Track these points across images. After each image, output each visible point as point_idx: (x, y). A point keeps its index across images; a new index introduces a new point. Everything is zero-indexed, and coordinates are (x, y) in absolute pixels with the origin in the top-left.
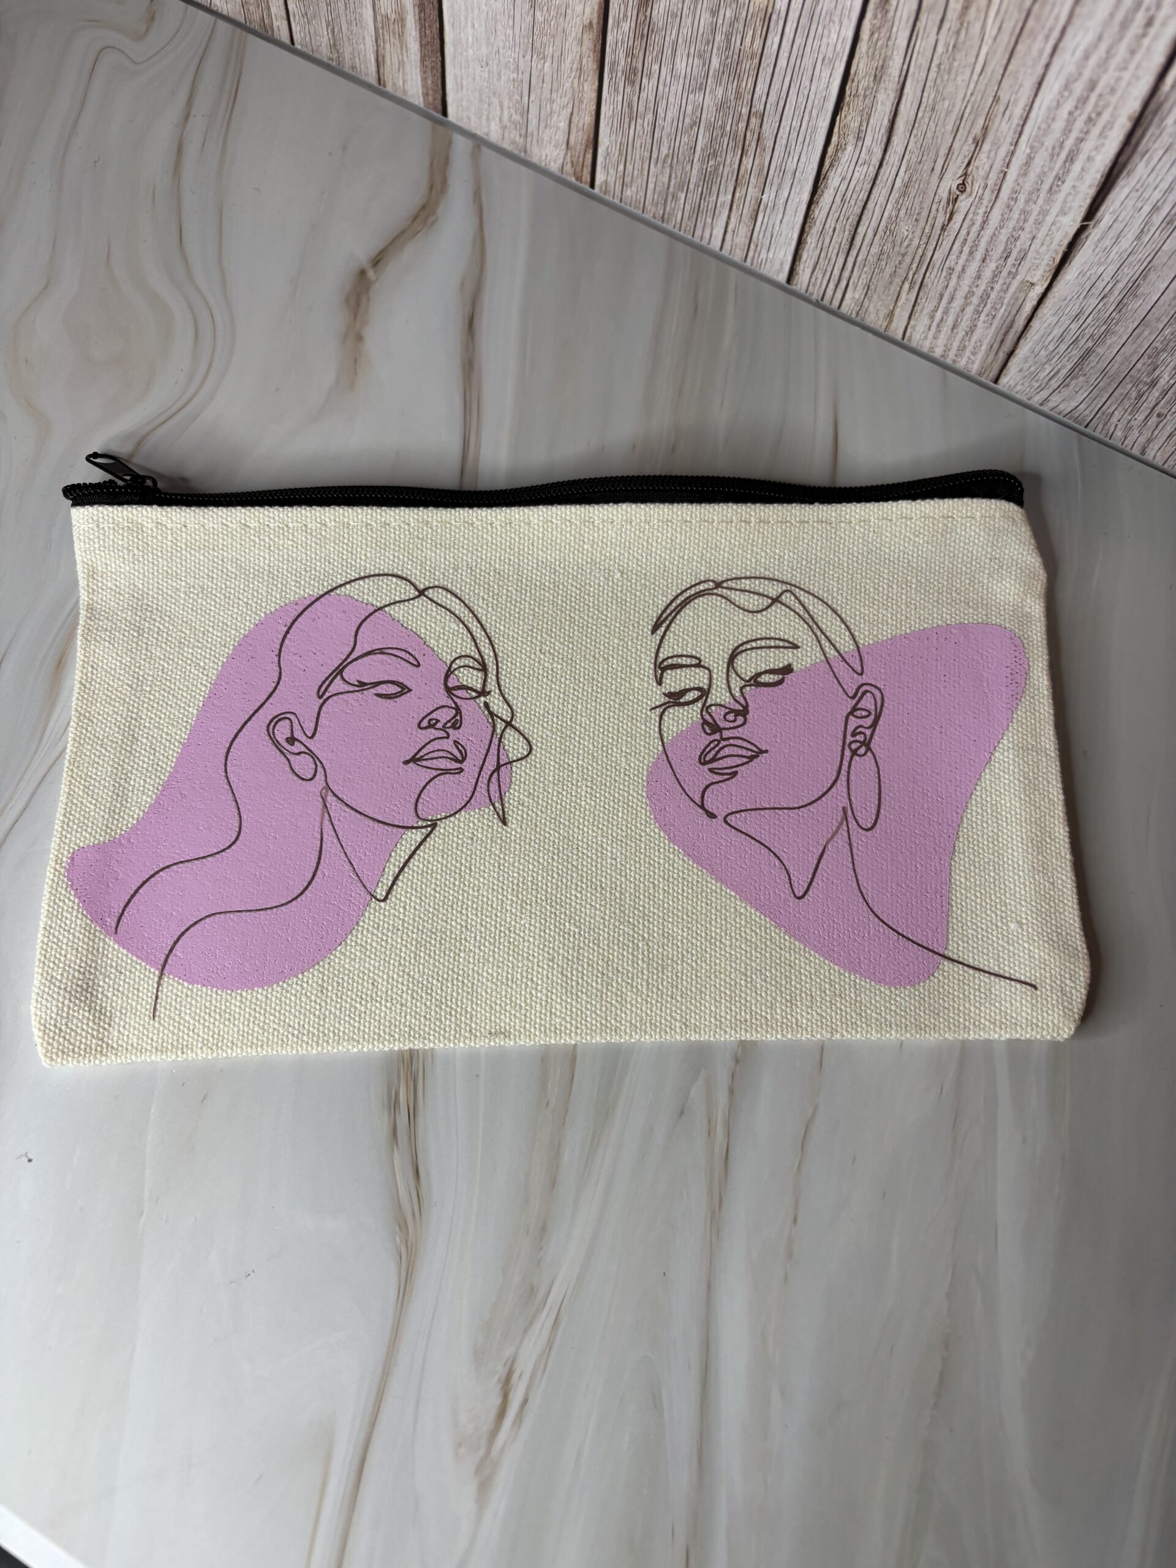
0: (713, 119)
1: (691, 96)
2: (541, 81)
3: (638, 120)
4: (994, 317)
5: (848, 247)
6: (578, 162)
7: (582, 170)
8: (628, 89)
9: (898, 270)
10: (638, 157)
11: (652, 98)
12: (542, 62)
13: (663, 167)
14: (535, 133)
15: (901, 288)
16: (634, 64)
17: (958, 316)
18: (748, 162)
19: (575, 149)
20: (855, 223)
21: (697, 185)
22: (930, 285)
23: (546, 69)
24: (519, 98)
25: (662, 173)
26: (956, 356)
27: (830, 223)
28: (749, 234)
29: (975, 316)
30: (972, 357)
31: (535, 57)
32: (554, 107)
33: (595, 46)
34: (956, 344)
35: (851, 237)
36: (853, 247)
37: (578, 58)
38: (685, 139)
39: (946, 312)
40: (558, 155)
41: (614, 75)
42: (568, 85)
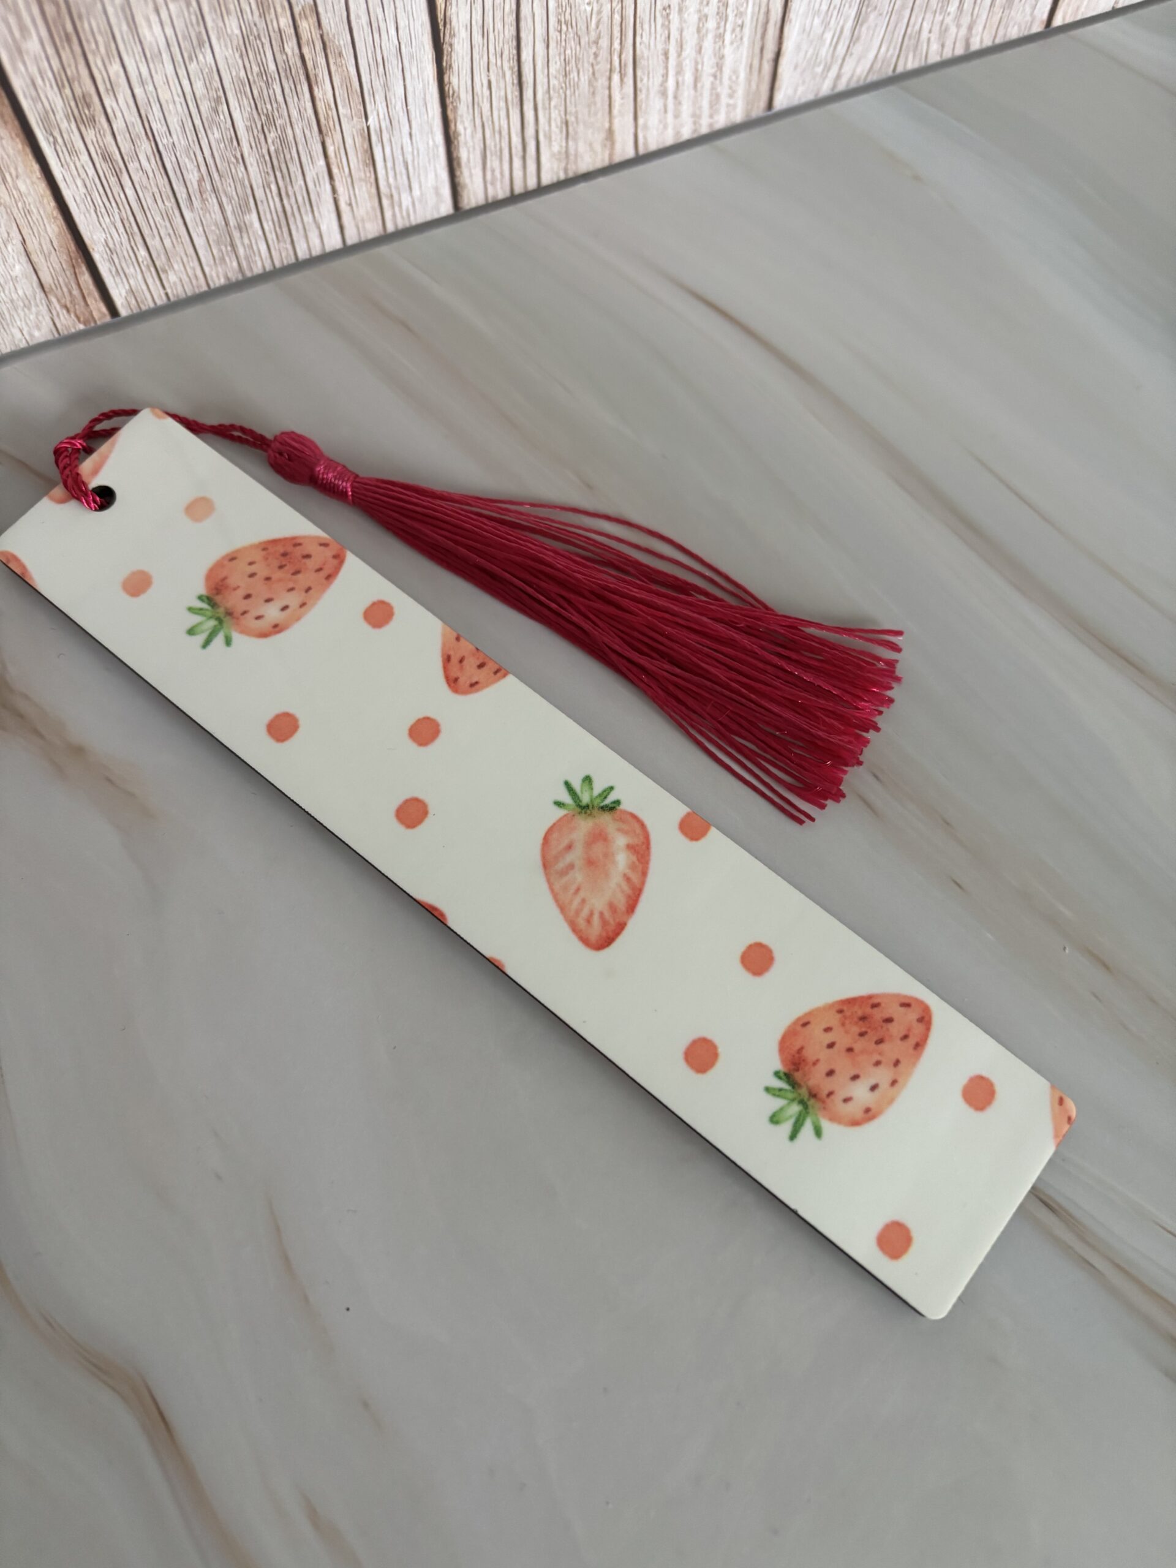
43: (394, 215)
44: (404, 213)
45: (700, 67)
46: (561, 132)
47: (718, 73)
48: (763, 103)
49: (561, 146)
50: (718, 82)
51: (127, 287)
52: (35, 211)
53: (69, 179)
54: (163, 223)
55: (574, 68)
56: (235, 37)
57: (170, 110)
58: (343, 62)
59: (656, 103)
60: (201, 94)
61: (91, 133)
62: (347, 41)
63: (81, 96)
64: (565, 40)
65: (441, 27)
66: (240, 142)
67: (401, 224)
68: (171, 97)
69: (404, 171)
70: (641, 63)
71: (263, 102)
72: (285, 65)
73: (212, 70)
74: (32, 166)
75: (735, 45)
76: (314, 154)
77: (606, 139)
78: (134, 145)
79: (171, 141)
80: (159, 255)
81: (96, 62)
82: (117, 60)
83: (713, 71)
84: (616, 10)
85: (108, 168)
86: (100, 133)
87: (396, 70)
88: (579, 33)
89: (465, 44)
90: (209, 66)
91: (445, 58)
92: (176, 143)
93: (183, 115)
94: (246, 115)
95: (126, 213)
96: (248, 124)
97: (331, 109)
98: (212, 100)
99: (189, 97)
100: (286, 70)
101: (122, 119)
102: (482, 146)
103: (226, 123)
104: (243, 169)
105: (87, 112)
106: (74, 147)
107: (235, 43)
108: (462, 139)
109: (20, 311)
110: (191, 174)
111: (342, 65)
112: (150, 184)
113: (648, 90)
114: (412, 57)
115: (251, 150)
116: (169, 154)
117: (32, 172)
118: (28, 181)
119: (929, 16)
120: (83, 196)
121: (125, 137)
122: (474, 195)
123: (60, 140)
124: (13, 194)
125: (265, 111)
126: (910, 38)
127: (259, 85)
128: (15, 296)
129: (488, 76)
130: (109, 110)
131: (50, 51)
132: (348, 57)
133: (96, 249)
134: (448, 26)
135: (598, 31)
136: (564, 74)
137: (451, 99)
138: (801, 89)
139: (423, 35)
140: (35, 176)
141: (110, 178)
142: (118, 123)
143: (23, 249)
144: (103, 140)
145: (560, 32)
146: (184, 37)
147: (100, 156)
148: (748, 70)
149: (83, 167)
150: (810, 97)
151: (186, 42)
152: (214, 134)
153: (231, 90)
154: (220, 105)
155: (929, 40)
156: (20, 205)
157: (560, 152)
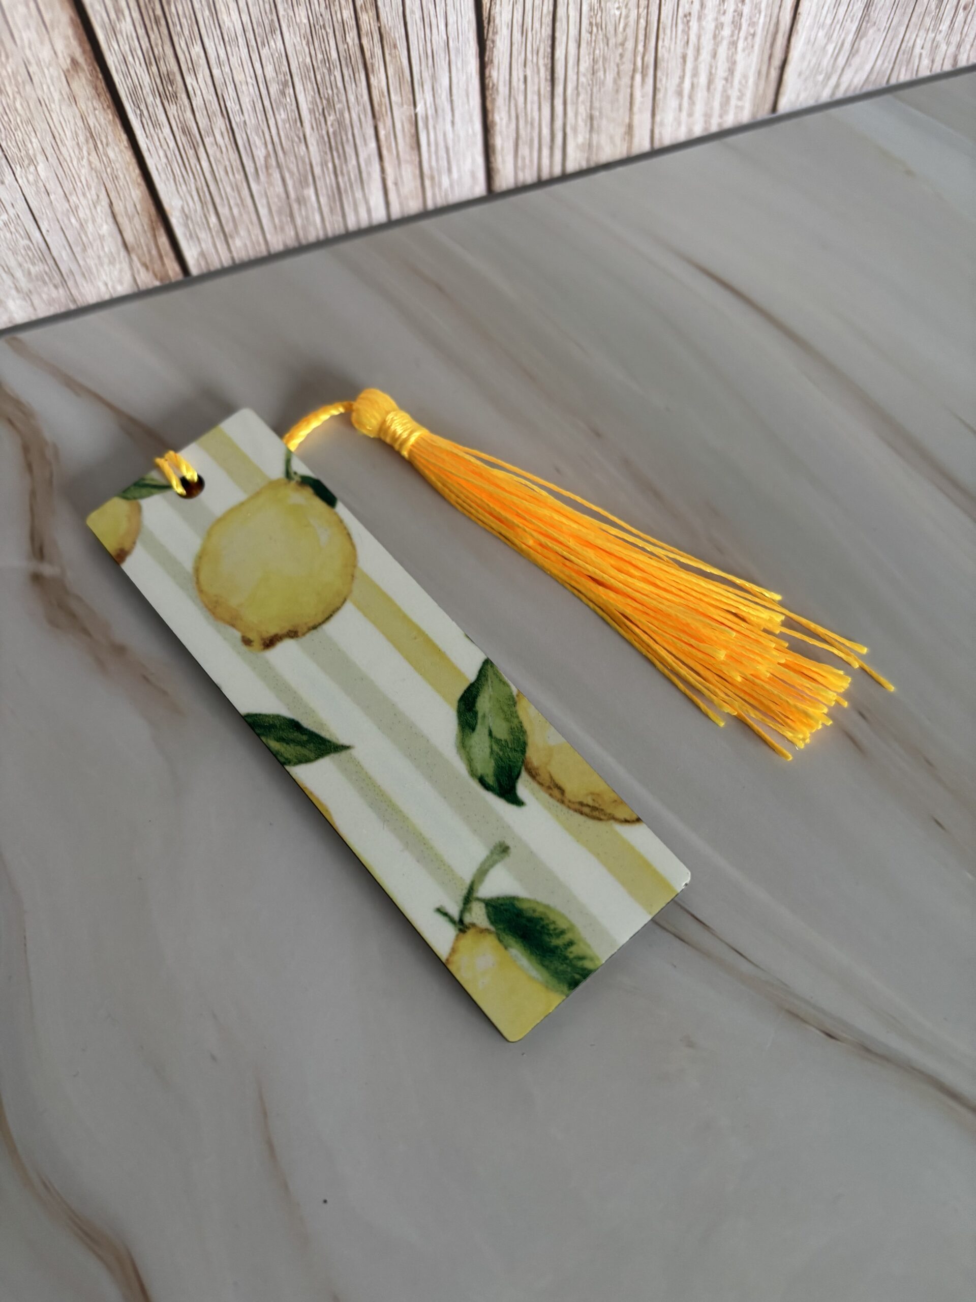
0: (308, 60)
1: (265, 52)
2: (44, 196)
3: (207, 140)
4: (754, 35)
5: (549, 89)
6: (151, 260)
7: (163, 264)
8: (172, 110)
9: (622, 68)
10: (229, 189)
11: (211, 97)
12: (32, 168)
13: (269, 175)
14: (74, 267)
15: (632, 86)
16: (163, 69)
17: (711, 67)
18: (378, 80)
19: (139, 245)
20: (549, 50)
21: (324, 164)
22: (666, 55)
23: (43, 174)
24: (27, 242)
25: (270, 183)
26: (721, 116)
27: (518, 74)
28: (417, 172)
29: (730, 53)
30: (740, 103)
31: (18, 171)
32: (81, 215)
33: (96, 88)
34: (716, 104)
35: (549, 73)
36: (557, 82)
37: (80, 123)
38: (282, 115)
39: (695, 74)
40: (121, 271)
41: (143, 107)
42: (84, 171)
43: (434, 195)
44: (443, 194)
45: (713, 71)
46: (586, 125)
47: (730, 78)
48: (768, 105)
49: (585, 138)
50: (729, 85)
51: (199, 250)
52: (121, 176)
53: (152, 149)
54: (232, 193)
55: (602, 69)
56: (304, 26)
57: (243, 92)
58: (397, 53)
59: (673, 102)
60: (271, 77)
61: (174, 108)
62: (401, 33)
63: (165, 73)
64: (595, 41)
65: (486, 24)
66: (304, 124)
67: (441, 202)
68: (244, 79)
69: (445, 155)
70: (662, 65)
71: (325, 87)
72: (346, 54)
73: (281, 55)
74: (120, 135)
75: (747, 52)
76: (367, 137)
77: (625, 133)
78: (210, 121)
79: (243, 119)
80: (227, 222)
81: (181, 45)
82: (199, 42)
83: (725, 74)
84: (642, 16)
85: (187, 142)
86: (182, 109)
87: (443, 61)
88: (608, 35)
89: (506, 42)
90: (279, 51)
91: (487, 53)
92: (248, 122)
93: (254, 97)
94: (309, 98)
95: (201, 183)
96: (311, 106)
97: (383, 96)
98: (280, 83)
99: (260, 79)
100: (346, 58)
101: (201, 97)
102: (514, 135)
103: (292, 105)
104: (304, 148)
105: (170, 88)
106: (158, 120)
107: (303, 31)
108: (498, 128)
109: (106, 267)
110: (259, 150)
111: (396, 56)
112: (223, 158)
113: (666, 89)
114: (458, 50)
115: (312, 132)
116: (241, 131)
117: (120, 141)
118: (116, 149)
119: (922, 33)
120: (164, 166)
121: (203, 114)
122: (506, 178)
123: (145, 112)
124: (103, 161)
125: (326, 96)
126: (904, 53)
127: (322, 71)
128: (102, 254)
129: (525, 71)
130: (190, 88)
131: (141, 32)
132: (402, 50)
133: (174, 213)
134: (492, 24)
135: (625, 34)
136: (592, 72)
137: (490, 92)
138: (803, 96)
139: (469, 31)
140: (122, 145)
141: (189, 151)
142: (197, 100)
143: (109, 211)
144: (183, 116)
145: (591, 33)
146: (258, 23)
147: (180, 128)
148: (757, 75)
149: (165, 139)
150: (811, 103)
151: (260, 30)
152: (280, 115)
153: (298, 75)
154: (287, 88)
155: (921, 55)
156: (109, 170)
157: (583, 144)
